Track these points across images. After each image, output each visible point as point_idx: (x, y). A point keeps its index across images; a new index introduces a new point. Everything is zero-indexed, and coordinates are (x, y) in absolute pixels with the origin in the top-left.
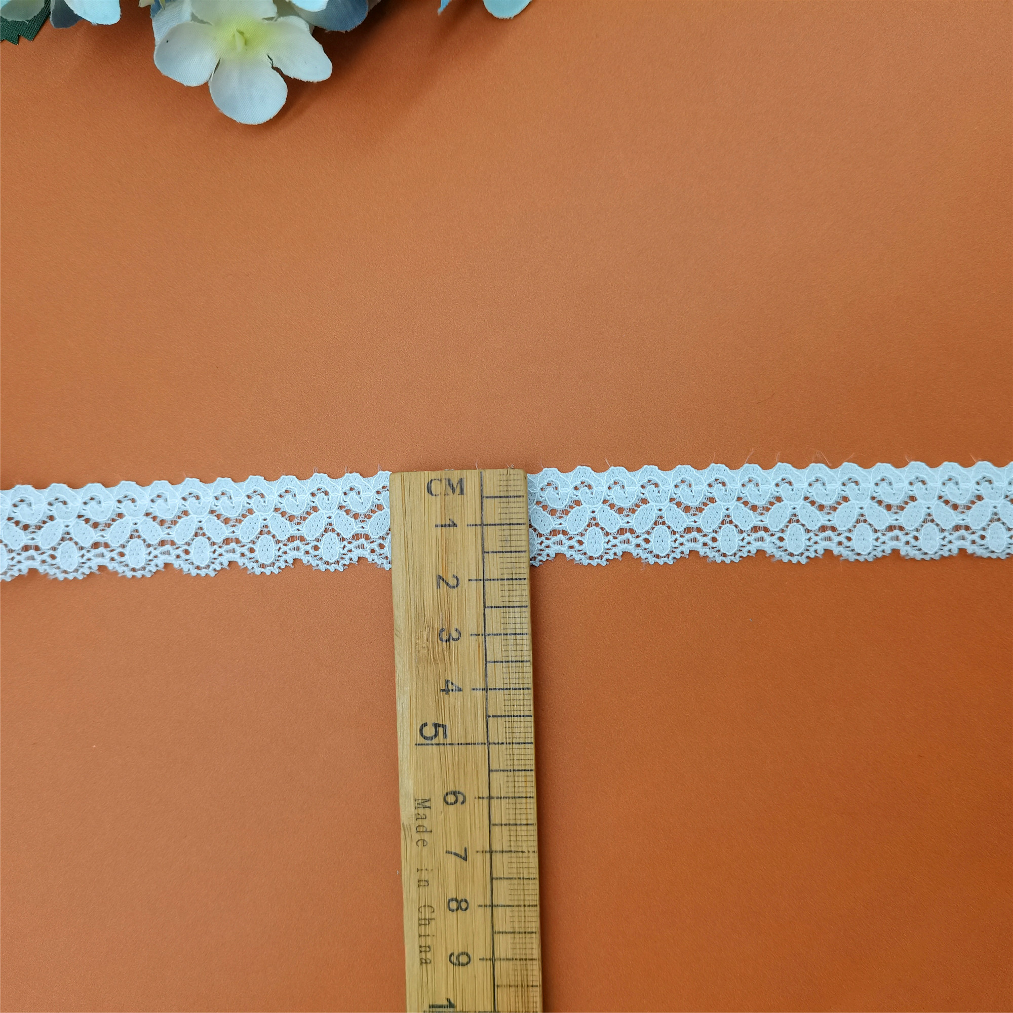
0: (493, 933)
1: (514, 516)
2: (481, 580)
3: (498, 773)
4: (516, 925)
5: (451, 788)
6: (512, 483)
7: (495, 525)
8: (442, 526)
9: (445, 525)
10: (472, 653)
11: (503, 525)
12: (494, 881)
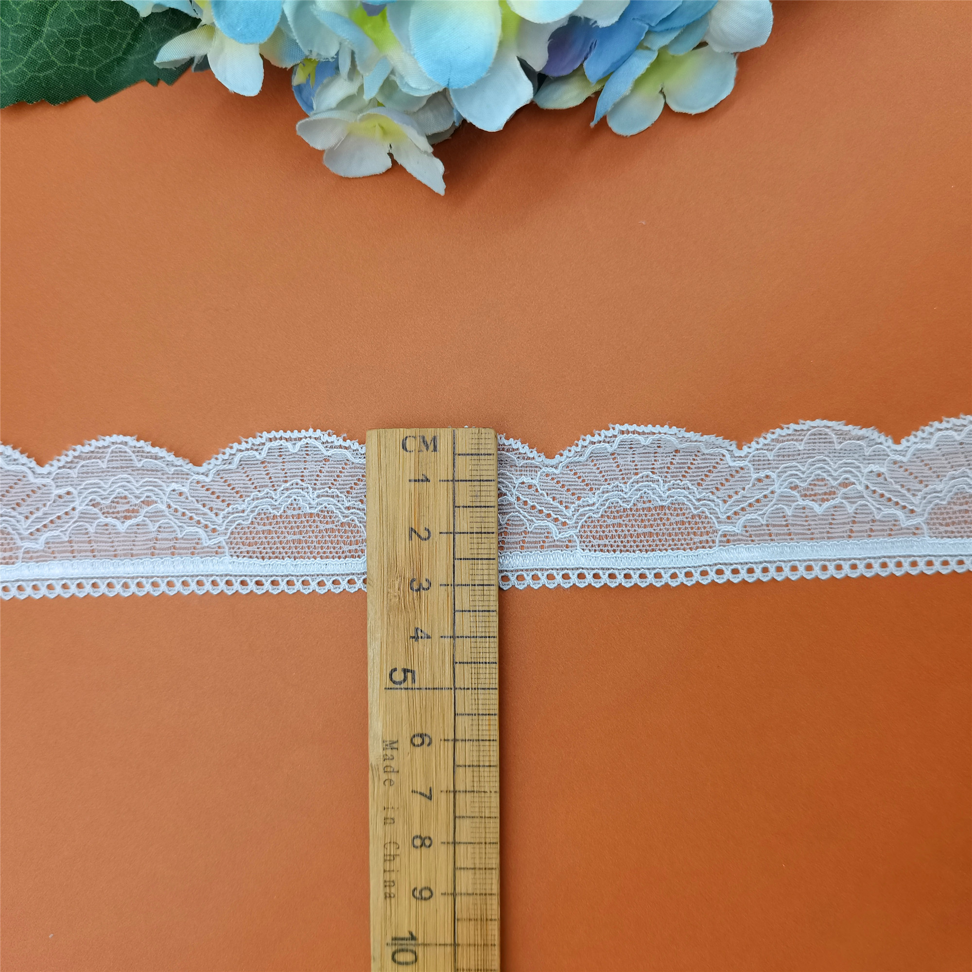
0: (455, 869)
1: (484, 473)
2: (451, 533)
3: (463, 717)
4: (477, 861)
5: (418, 730)
6: (483, 441)
7: (466, 481)
8: (415, 481)
9: (419, 480)
10: (441, 602)
11: (474, 481)
12: (457, 820)
